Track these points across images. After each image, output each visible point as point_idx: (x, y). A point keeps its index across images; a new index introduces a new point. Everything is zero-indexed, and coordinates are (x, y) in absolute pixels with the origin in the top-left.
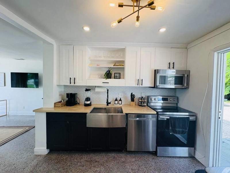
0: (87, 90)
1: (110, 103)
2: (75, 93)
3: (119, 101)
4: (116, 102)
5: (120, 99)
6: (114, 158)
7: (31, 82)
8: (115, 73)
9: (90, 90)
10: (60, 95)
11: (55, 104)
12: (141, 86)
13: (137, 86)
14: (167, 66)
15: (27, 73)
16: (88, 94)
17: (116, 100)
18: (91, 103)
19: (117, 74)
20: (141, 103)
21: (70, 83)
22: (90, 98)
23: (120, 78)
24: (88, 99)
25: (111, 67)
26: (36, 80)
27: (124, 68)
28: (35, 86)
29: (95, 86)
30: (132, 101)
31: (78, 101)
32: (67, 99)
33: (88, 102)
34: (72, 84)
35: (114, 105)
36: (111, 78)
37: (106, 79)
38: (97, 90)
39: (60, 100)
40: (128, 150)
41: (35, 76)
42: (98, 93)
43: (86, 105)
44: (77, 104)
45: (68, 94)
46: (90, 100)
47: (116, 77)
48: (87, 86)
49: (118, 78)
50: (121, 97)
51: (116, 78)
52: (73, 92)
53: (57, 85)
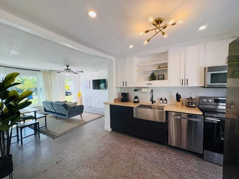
0: (135, 90)
1: (155, 102)
2: (127, 92)
3: (165, 100)
4: (161, 101)
5: (166, 99)
6: (156, 146)
7: (102, 85)
8: (158, 75)
9: (138, 90)
10: (118, 94)
11: (115, 100)
12: (186, 86)
13: (181, 86)
14: (225, 61)
15: (100, 80)
16: (137, 94)
17: (161, 99)
18: (138, 101)
19: (161, 76)
20: (188, 104)
21: (123, 85)
22: (138, 97)
23: (164, 79)
24: (136, 97)
25: (154, 71)
26: (105, 84)
27: (167, 69)
28: (104, 88)
29: (142, 87)
30: (177, 101)
31: (130, 99)
32: (122, 97)
33: (137, 100)
34: (125, 86)
35: (158, 104)
36: (155, 80)
37: (150, 81)
38: (143, 90)
39: (118, 98)
40: (169, 144)
41: (104, 81)
42: (145, 93)
43: (135, 102)
44: (128, 101)
45: (122, 94)
46: (138, 98)
47: (160, 78)
48: (136, 87)
49: (162, 80)
50: (166, 97)
51: (160, 80)
52: (126, 92)
53: (116, 87)
